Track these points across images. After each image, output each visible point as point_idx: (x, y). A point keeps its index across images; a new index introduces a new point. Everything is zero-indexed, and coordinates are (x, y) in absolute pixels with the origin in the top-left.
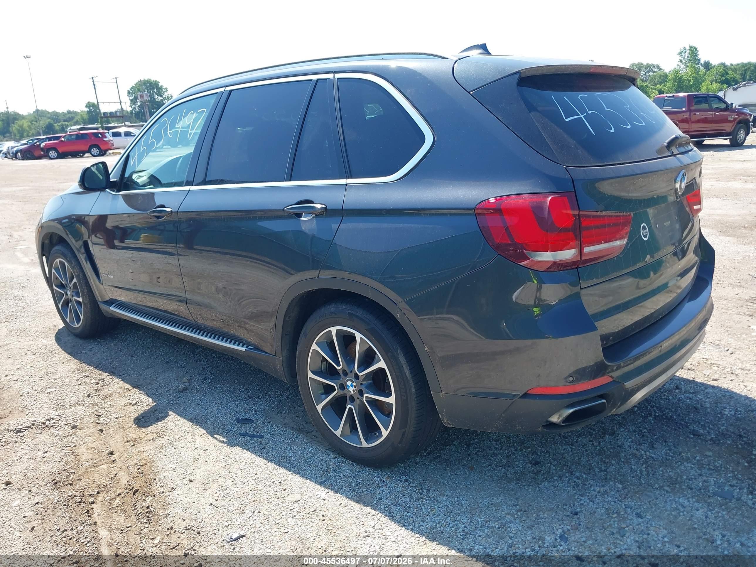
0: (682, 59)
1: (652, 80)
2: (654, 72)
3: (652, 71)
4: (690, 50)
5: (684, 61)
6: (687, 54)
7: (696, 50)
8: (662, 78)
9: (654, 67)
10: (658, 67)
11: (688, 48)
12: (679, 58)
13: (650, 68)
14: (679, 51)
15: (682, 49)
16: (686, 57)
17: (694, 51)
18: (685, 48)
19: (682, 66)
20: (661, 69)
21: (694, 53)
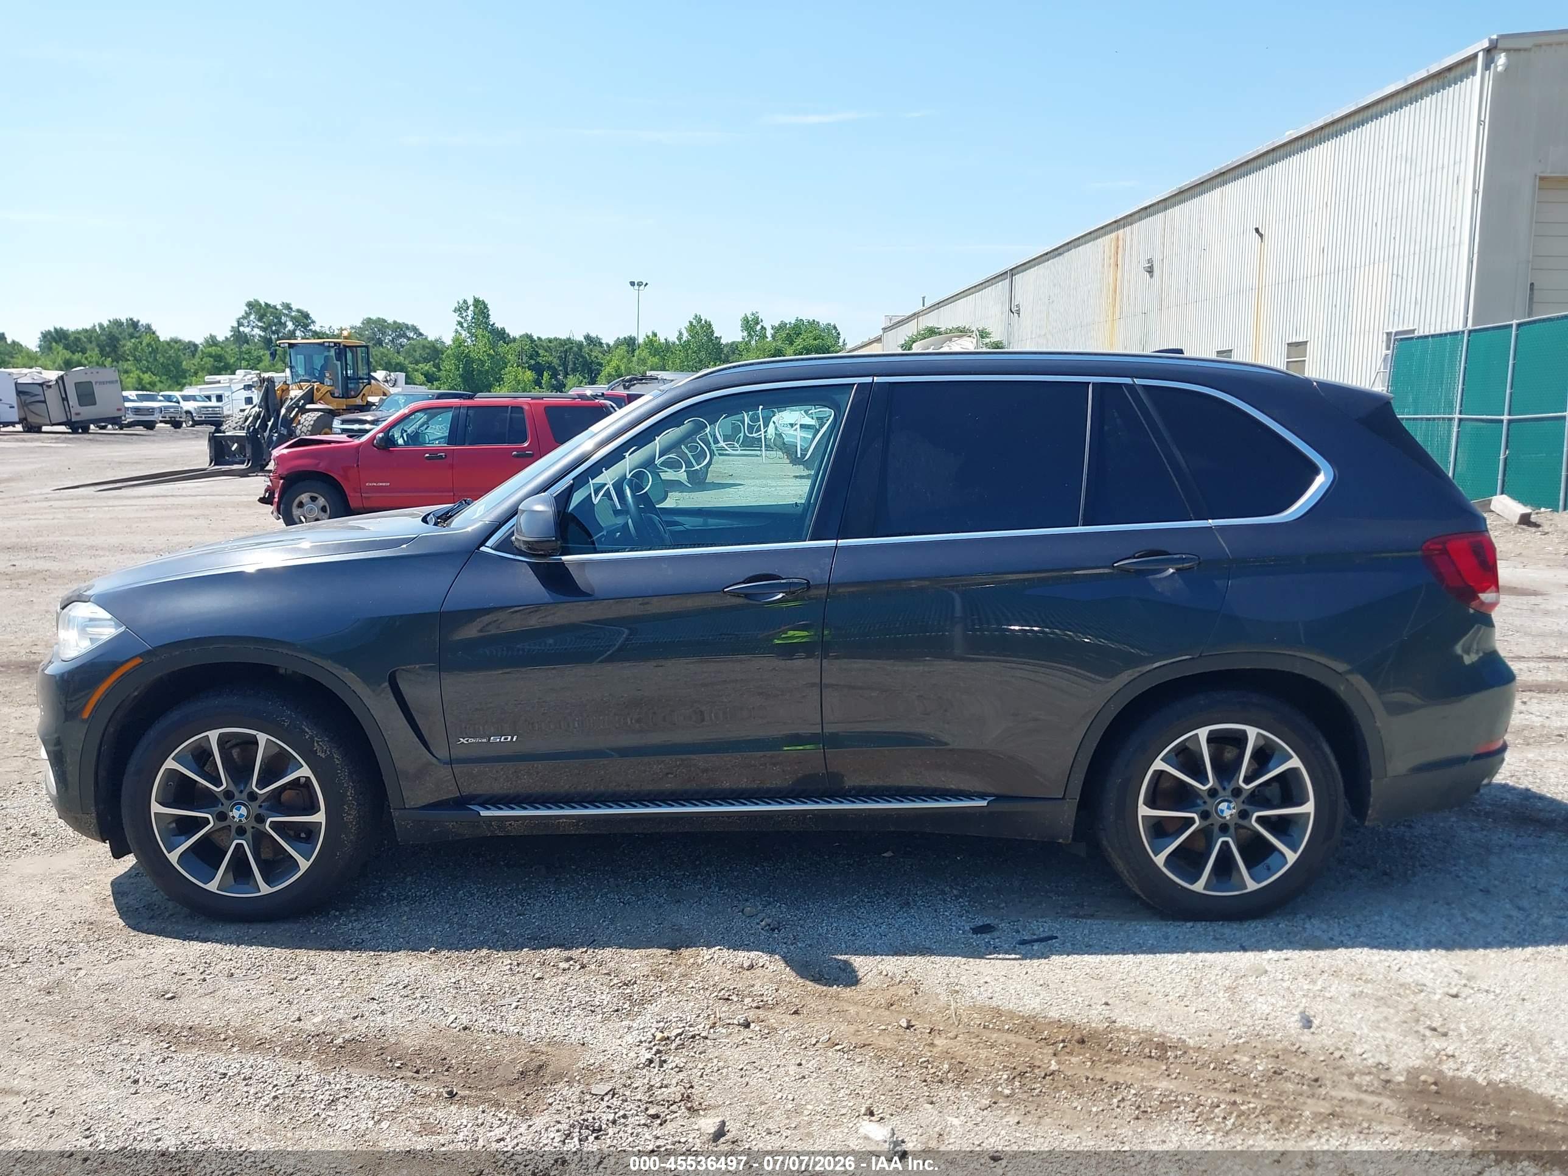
0: (463, 321)
1: (408, 354)
2: (409, 339)
3: (405, 336)
4: (476, 306)
5: (465, 325)
6: (470, 312)
7: (486, 307)
8: (428, 351)
9: (407, 328)
10: (415, 329)
11: (471, 302)
12: (456, 317)
13: (400, 329)
14: (456, 305)
15: (461, 302)
16: (469, 318)
17: (481, 309)
18: (465, 302)
19: (464, 334)
20: (421, 334)
21: (483, 312)
